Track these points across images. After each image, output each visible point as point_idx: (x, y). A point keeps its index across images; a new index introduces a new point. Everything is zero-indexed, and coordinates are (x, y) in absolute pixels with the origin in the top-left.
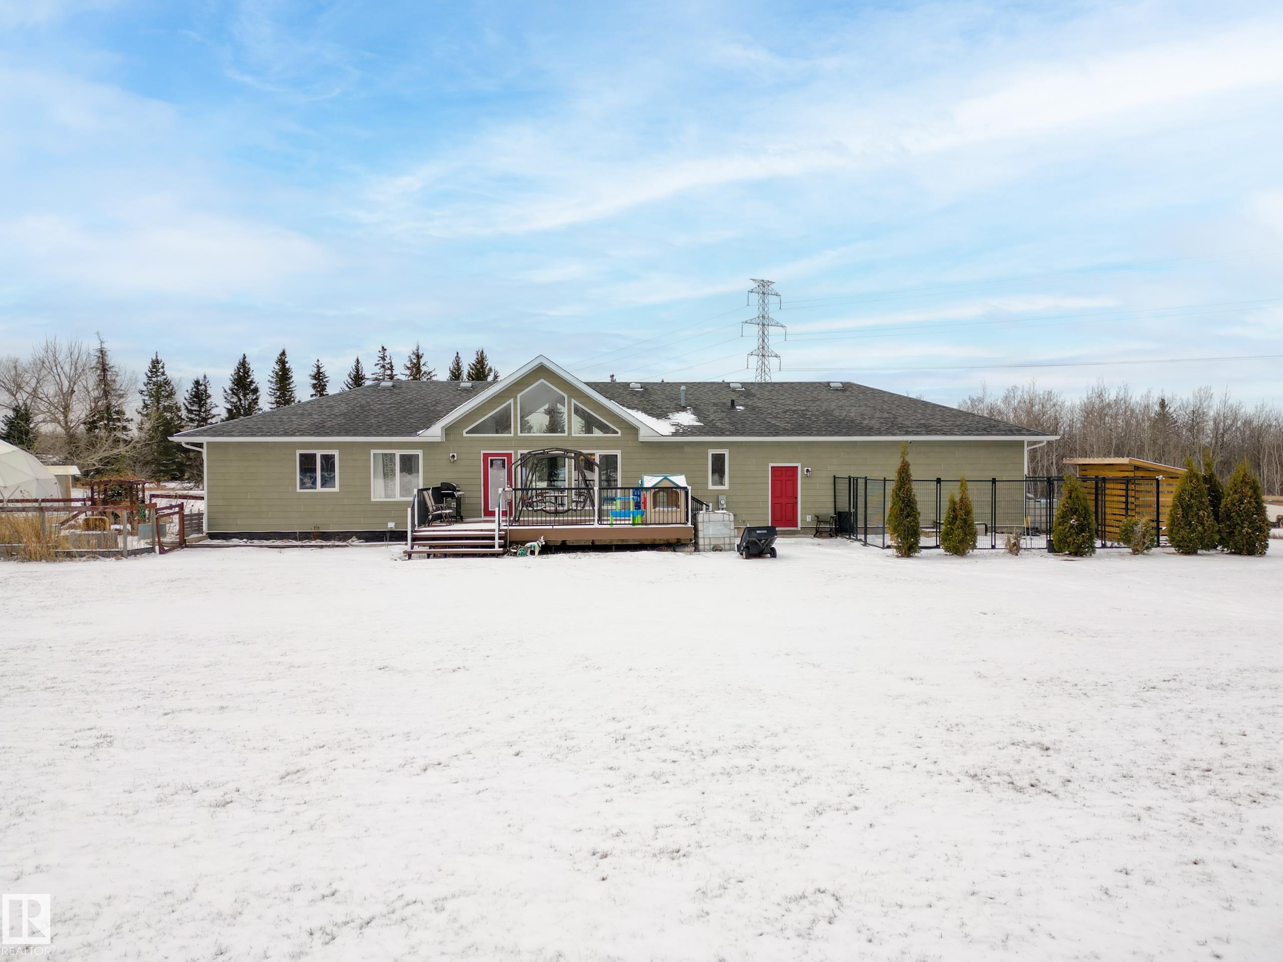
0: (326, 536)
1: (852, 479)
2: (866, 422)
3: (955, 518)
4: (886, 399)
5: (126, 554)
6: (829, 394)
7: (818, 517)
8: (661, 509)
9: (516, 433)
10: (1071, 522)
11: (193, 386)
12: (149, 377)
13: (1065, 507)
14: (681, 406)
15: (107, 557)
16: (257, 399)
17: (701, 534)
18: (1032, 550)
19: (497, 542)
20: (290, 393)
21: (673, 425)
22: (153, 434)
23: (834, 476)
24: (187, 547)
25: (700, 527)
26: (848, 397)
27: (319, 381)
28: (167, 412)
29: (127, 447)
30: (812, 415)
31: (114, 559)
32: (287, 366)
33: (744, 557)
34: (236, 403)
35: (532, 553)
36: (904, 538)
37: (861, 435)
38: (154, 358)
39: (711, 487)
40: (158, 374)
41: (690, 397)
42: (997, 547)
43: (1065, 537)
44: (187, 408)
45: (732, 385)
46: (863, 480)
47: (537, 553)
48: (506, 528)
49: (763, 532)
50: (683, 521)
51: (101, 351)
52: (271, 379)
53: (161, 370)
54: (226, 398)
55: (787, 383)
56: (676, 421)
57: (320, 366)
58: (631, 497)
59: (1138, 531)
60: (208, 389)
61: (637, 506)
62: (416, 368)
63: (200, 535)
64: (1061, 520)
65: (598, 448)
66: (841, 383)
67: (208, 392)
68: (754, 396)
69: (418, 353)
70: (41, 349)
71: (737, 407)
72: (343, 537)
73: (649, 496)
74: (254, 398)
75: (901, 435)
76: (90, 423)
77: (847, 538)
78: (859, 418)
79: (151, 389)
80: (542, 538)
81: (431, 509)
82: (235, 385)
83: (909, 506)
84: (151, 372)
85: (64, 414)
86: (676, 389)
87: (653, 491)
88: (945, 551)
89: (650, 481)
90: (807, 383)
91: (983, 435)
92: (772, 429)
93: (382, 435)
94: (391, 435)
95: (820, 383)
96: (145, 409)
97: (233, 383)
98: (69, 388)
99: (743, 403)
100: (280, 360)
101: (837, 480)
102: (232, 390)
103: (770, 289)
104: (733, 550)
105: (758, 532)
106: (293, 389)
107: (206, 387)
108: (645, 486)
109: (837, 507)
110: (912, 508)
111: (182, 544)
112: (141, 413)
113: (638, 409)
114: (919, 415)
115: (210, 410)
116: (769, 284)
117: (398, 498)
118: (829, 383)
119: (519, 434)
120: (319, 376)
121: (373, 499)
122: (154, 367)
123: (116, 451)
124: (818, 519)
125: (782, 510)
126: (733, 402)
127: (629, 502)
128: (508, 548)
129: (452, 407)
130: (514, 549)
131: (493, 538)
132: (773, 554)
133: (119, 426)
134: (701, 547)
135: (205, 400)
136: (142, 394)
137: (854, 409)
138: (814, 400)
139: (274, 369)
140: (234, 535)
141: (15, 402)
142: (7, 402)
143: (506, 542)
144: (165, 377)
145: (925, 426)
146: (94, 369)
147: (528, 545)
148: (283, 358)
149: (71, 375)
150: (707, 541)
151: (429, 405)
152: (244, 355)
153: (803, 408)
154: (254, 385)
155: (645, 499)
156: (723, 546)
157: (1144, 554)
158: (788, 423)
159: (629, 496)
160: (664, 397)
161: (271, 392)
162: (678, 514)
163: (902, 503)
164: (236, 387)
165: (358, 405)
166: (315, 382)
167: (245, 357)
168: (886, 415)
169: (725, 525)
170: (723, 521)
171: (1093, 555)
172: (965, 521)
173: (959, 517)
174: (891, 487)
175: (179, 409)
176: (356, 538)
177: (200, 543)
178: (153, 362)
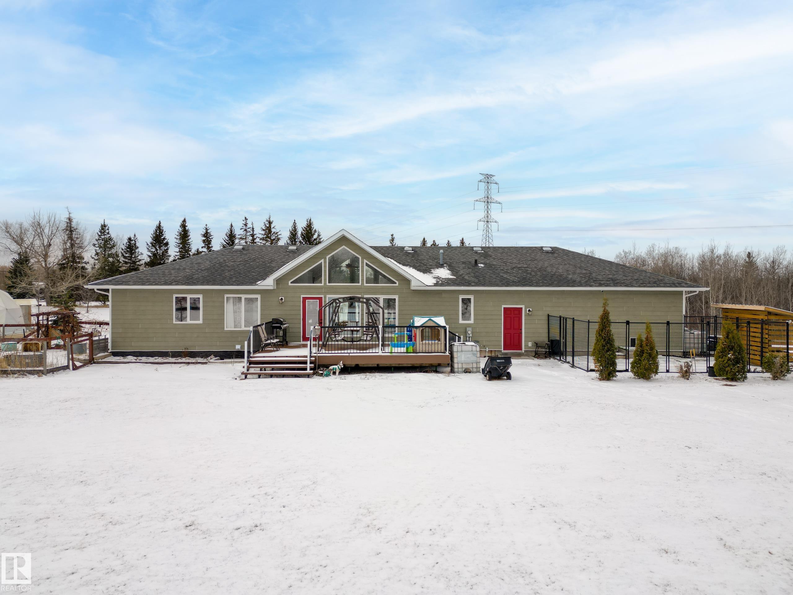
0: (193, 355)
1: (562, 318)
2: (570, 276)
3: (642, 352)
4: (583, 259)
5: (46, 372)
6: (543, 255)
7: (537, 344)
8: (427, 342)
9: (325, 283)
10: (729, 356)
11: (127, 241)
12: (99, 235)
13: (724, 345)
14: (440, 264)
15: (32, 374)
16: (167, 249)
17: (455, 360)
18: (697, 374)
19: (309, 365)
20: (188, 246)
21: (434, 278)
22: (101, 272)
23: (548, 315)
24: (94, 363)
25: (455, 355)
26: (556, 258)
27: (207, 238)
28: (110, 257)
29: (84, 281)
30: (532, 271)
31: (37, 376)
32: (187, 228)
33: (488, 379)
34: (154, 252)
35: (334, 373)
36: (605, 367)
37: (568, 286)
38: (103, 223)
39: (461, 321)
40: (105, 233)
41: (446, 257)
42: (670, 371)
43: (724, 366)
44: (123, 255)
45: (475, 249)
46: (572, 321)
47: (337, 373)
48: (316, 355)
49: (502, 361)
50: (443, 350)
51: (69, 219)
52: (177, 237)
53: (107, 231)
54: (148, 249)
55: (513, 247)
56: (437, 275)
57: (208, 228)
58: (406, 332)
59: (777, 363)
60: (137, 243)
61: (410, 338)
62: (268, 230)
63: (106, 353)
64: (720, 354)
65: (383, 294)
66: (551, 247)
67: (136, 245)
68: (491, 256)
69: (270, 220)
70: (30, 218)
71: (479, 265)
72: (206, 355)
73: (418, 332)
74: (165, 249)
75: (596, 286)
76: (61, 264)
77: (558, 360)
78: (565, 274)
79: (100, 243)
80: (341, 362)
81: (263, 339)
82: (154, 240)
83: (609, 343)
84: (101, 232)
85: (44, 259)
86: (436, 252)
87: (421, 329)
88: (634, 375)
89: (419, 321)
90: (527, 248)
91: (654, 287)
92: (504, 281)
93: (232, 285)
94: (238, 285)
95: (536, 247)
96: (97, 256)
97: (153, 239)
98: (48, 243)
99: (483, 262)
100: (182, 224)
101: (550, 318)
102: (152, 243)
103: (492, 180)
104: (479, 372)
105: (498, 361)
106: (190, 243)
107: (135, 242)
108: (415, 325)
109: (550, 336)
110: (611, 344)
111: (91, 361)
112: (94, 258)
113: (410, 266)
114: (607, 272)
115: (138, 256)
116: (491, 176)
117: (243, 328)
118: (542, 247)
119: (328, 284)
120: (207, 235)
121: (226, 329)
122: (102, 229)
123: (77, 283)
124: (537, 345)
125: (511, 338)
126: (476, 261)
127: (404, 336)
128: (317, 370)
129: (282, 264)
130: (321, 371)
131: (305, 363)
132: (509, 376)
133: (79, 267)
134: (456, 370)
135: (134, 250)
136: (94, 246)
137: (561, 267)
138: (533, 260)
139: (178, 231)
140: (130, 353)
141: (21, 249)
142: (16, 250)
143: (315, 366)
144: (109, 235)
145: (612, 280)
146: (65, 231)
147: (331, 367)
148: (185, 223)
149: (49, 234)
150: (460, 366)
151: (267, 263)
152: (160, 222)
153: (525, 266)
154: (166, 240)
155: (415, 334)
156: (471, 369)
157: (781, 380)
158: (515, 277)
159: (404, 332)
160: (428, 257)
161: (176, 245)
162: (439, 345)
163: (604, 341)
164: (154, 242)
165: (218, 262)
166: (204, 238)
167: (160, 223)
168: (584, 272)
169: (474, 354)
170: (472, 351)
171: (745, 380)
172: (650, 355)
173: (646, 351)
174: (595, 328)
175: (118, 256)
176: (214, 356)
177: (103, 360)
178: (102, 226)
